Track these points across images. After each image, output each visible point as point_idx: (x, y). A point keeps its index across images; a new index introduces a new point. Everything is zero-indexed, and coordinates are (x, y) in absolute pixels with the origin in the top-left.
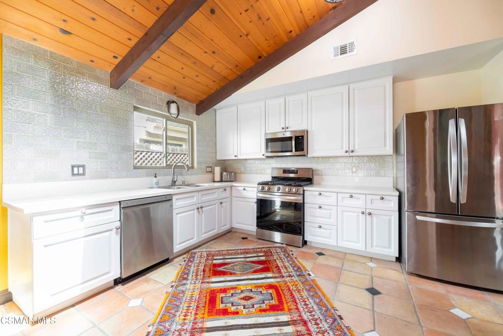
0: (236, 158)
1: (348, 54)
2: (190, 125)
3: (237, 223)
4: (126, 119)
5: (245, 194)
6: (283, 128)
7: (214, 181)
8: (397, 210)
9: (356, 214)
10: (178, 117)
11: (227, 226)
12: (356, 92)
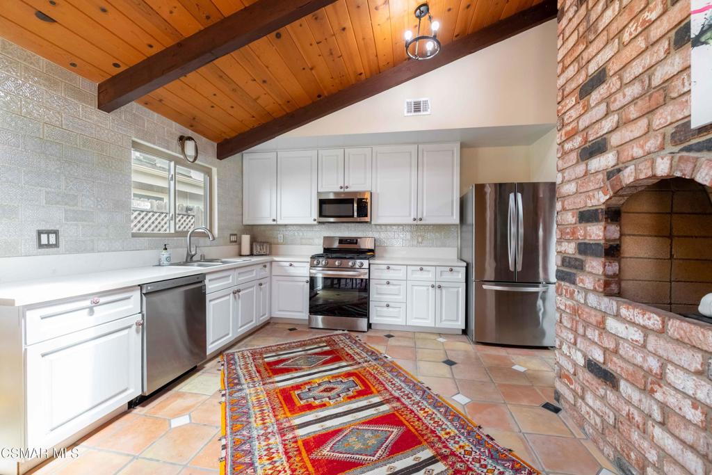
0: (275, 223)
1: (422, 113)
2: (208, 172)
3: (280, 311)
4: (121, 160)
5: (292, 271)
6: (341, 188)
7: (241, 255)
8: (464, 281)
9: (425, 288)
10: (196, 162)
11: (267, 316)
12: (425, 153)
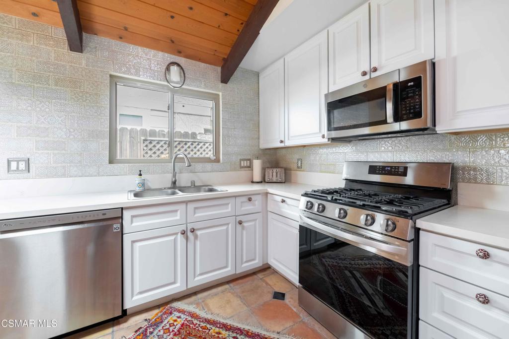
0: (282, 145)
4: (96, 94)
5: (283, 209)
6: (364, 74)
7: (253, 182)
10: (183, 87)
11: (257, 261)
